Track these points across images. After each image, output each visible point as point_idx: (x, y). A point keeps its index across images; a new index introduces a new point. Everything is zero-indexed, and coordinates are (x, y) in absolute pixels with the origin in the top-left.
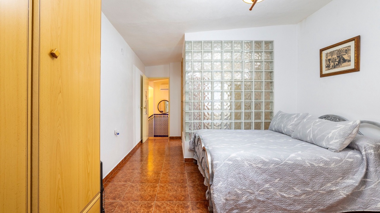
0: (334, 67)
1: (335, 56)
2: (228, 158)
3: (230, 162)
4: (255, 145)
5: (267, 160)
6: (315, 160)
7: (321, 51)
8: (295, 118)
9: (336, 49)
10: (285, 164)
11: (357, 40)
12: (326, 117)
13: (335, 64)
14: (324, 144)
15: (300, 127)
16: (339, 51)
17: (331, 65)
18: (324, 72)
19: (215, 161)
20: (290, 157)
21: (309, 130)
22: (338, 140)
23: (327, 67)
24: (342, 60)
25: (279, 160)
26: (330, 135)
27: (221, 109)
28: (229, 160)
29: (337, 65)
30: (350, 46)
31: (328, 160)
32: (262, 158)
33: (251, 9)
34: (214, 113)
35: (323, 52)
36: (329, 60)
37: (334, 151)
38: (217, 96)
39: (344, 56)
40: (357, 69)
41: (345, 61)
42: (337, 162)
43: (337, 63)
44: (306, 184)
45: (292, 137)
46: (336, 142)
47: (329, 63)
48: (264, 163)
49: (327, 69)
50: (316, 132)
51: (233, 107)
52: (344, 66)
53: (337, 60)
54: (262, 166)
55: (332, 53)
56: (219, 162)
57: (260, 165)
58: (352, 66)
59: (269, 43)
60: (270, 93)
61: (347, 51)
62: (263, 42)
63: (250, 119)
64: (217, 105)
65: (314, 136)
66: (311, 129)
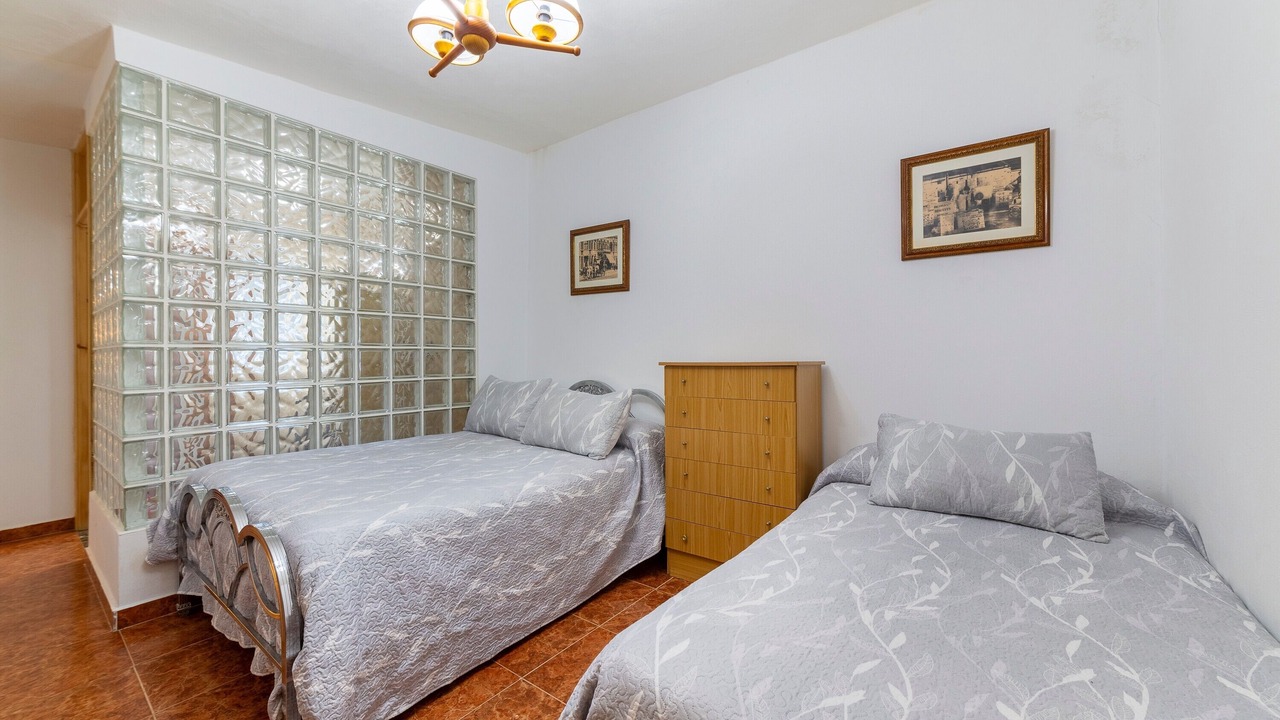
0: (595, 276)
1: (594, 253)
2: (359, 540)
3: (365, 551)
4: (437, 478)
5: (473, 514)
6: (570, 486)
7: (574, 234)
8: (525, 393)
9: (596, 238)
10: (516, 512)
11: (626, 227)
12: (581, 387)
13: (595, 270)
14: (582, 447)
15: (538, 414)
16: (601, 243)
17: (589, 271)
18: (579, 285)
19: (309, 566)
20: (523, 490)
21: (555, 419)
22: (603, 434)
23: (582, 273)
24: (606, 265)
25: (500, 506)
26: (591, 425)
27: (311, 376)
28: (364, 545)
29: (597, 272)
30: (616, 238)
31: (590, 479)
32: (461, 511)
33: (433, 74)
34: (277, 390)
35: (575, 238)
36: (586, 258)
37: (597, 458)
38: (292, 328)
39: (608, 255)
40: (624, 287)
41: (610, 266)
42: (603, 478)
43: (598, 267)
44: (553, 545)
45: (522, 441)
46: (600, 440)
47: (586, 265)
48: (466, 523)
49: (582, 277)
50: (567, 422)
51: (357, 367)
52: (606, 278)
53: (598, 262)
54: (460, 535)
55: (589, 243)
56: (325, 563)
57: (454, 535)
58: (620, 280)
59: (463, 182)
60: (466, 327)
61: (612, 246)
62: (448, 173)
63: (413, 404)
64: (292, 363)
65: (564, 431)
66: (559, 417)
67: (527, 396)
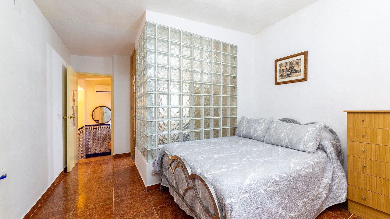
0: (287, 76)
1: (288, 67)
2: (243, 189)
3: (246, 195)
5: (277, 179)
6: (307, 166)
7: (276, 61)
8: (262, 123)
9: (288, 61)
10: (292, 178)
11: (305, 54)
13: (288, 74)
14: (302, 147)
15: (272, 132)
16: (291, 63)
17: (285, 75)
18: (279, 80)
19: (228, 200)
20: (291, 168)
21: (283, 134)
22: (313, 143)
23: (281, 76)
24: (293, 71)
25: (286, 175)
26: (306, 138)
28: (245, 192)
29: (289, 75)
30: (300, 59)
31: (313, 164)
32: (274, 177)
35: (278, 62)
36: (283, 70)
37: (312, 153)
39: (295, 67)
40: (305, 79)
41: (296, 71)
42: (318, 163)
43: (289, 73)
45: (265, 142)
46: (312, 145)
47: (283, 72)
48: (276, 183)
49: (281, 78)
50: (291, 136)
52: (294, 76)
53: (290, 71)
54: (274, 188)
55: (285, 64)
56: (234, 200)
57: (272, 188)
58: (302, 77)
59: (234, 48)
60: (234, 99)
61: (297, 63)
62: (229, 45)
65: (289, 140)
66: (284, 134)
67: (264, 124)
